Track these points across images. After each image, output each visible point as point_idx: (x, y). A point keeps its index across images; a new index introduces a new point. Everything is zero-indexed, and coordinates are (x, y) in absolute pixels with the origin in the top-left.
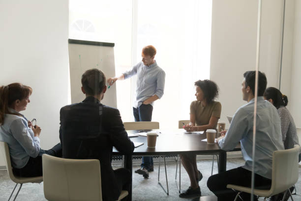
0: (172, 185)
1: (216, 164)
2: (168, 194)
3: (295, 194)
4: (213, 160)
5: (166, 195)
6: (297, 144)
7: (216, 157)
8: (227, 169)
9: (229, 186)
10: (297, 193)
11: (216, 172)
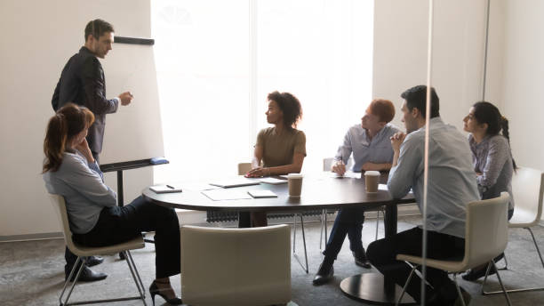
0: (315, 257)
1: (382, 226)
2: (307, 272)
3: (505, 269)
4: (377, 219)
5: (305, 273)
6: (506, 190)
7: (382, 214)
8: (398, 232)
9: (400, 257)
10: (508, 268)
11: (382, 236)
